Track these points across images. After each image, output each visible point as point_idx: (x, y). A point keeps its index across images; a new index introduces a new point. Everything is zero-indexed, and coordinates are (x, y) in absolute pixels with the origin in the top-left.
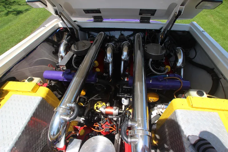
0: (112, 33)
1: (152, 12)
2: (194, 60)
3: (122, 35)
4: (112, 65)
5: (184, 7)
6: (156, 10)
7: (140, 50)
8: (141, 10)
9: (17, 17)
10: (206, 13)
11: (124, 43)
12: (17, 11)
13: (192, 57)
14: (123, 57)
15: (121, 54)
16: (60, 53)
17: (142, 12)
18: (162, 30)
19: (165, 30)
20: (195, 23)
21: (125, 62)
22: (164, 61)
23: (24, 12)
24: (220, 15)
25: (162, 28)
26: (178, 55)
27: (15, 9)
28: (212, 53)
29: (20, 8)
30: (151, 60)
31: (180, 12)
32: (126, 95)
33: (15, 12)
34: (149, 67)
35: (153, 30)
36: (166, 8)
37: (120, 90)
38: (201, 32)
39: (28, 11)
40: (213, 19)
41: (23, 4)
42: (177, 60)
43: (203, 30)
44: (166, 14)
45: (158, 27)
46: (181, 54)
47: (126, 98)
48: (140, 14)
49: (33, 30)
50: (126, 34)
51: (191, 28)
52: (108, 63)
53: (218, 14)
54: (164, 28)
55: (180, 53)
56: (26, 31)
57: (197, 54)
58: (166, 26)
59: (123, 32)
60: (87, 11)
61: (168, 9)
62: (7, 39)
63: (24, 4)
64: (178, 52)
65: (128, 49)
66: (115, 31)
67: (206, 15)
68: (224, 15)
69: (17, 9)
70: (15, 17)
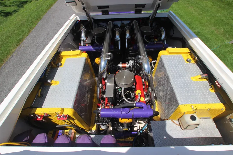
0: (116, 23)
1: (143, 6)
2: (172, 36)
3: (123, 23)
4: (120, 42)
5: (161, 2)
6: (145, 4)
7: (138, 32)
8: (136, 4)
9: (7, 19)
10: (187, 5)
11: (126, 28)
12: (5, 12)
14: (127, 37)
15: (125, 35)
16: (82, 38)
17: (137, 6)
18: (151, 17)
19: (152, 17)
20: (171, 11)
21: (128, 39)
22: (153, 36)
23: (13, 13)
24: (199, 6)
25: (150, 16)
26: (162, 33)
27: (2, 11)
28: (180, 27)
29: (8, 9)
30: (145, 35)
31: (159, 4)
32: (132, 58)
33: (3, 14)
34: (144, 39)
36: (151, 3)
37: (128, 55)
38: (174, 17)
39: (17, 12)
40: (193, 10)
41: (9, 5)
42: (161, 36)
43: (175, 15)
44: (152, 6)
45: (147, 16)
47: (132, 60)
48: (135, 7)
49: (30, 30)
50: (126, 22)
51: (168, 15)
52: (117, 41)
53: (197, 5)
54: (151, 16)
56: (23, 31)
57: (175, 32)
58: (152, 14)
60: (100, 7)
61: (153, 3)
62: (5, 40)
63: (11, 5)
64: (162, 31)
65: (130, 32)
66: (118, 21)
67: (188, 7)
68: (202, 5)
69: (4, 11)
70: (5, 18)
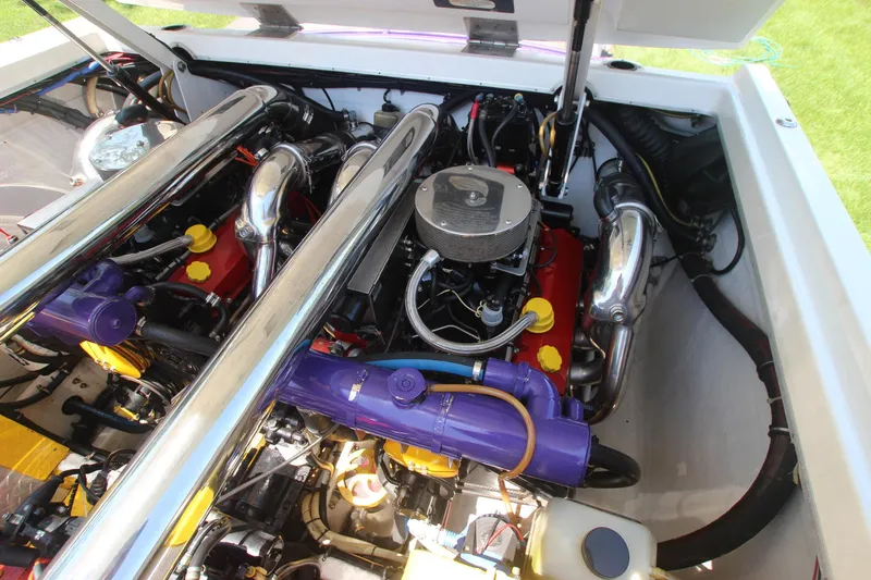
0: (342, 99)
2: (726, 284)
3: (389, 107)
11: (355, 151)
13: (720, 265)
22: (520, 272)
35: (517, 92)
38: (768, 128)
46: (630, 242)
55: (626, 233)
59: (396, 97)
66: (363, 90)
